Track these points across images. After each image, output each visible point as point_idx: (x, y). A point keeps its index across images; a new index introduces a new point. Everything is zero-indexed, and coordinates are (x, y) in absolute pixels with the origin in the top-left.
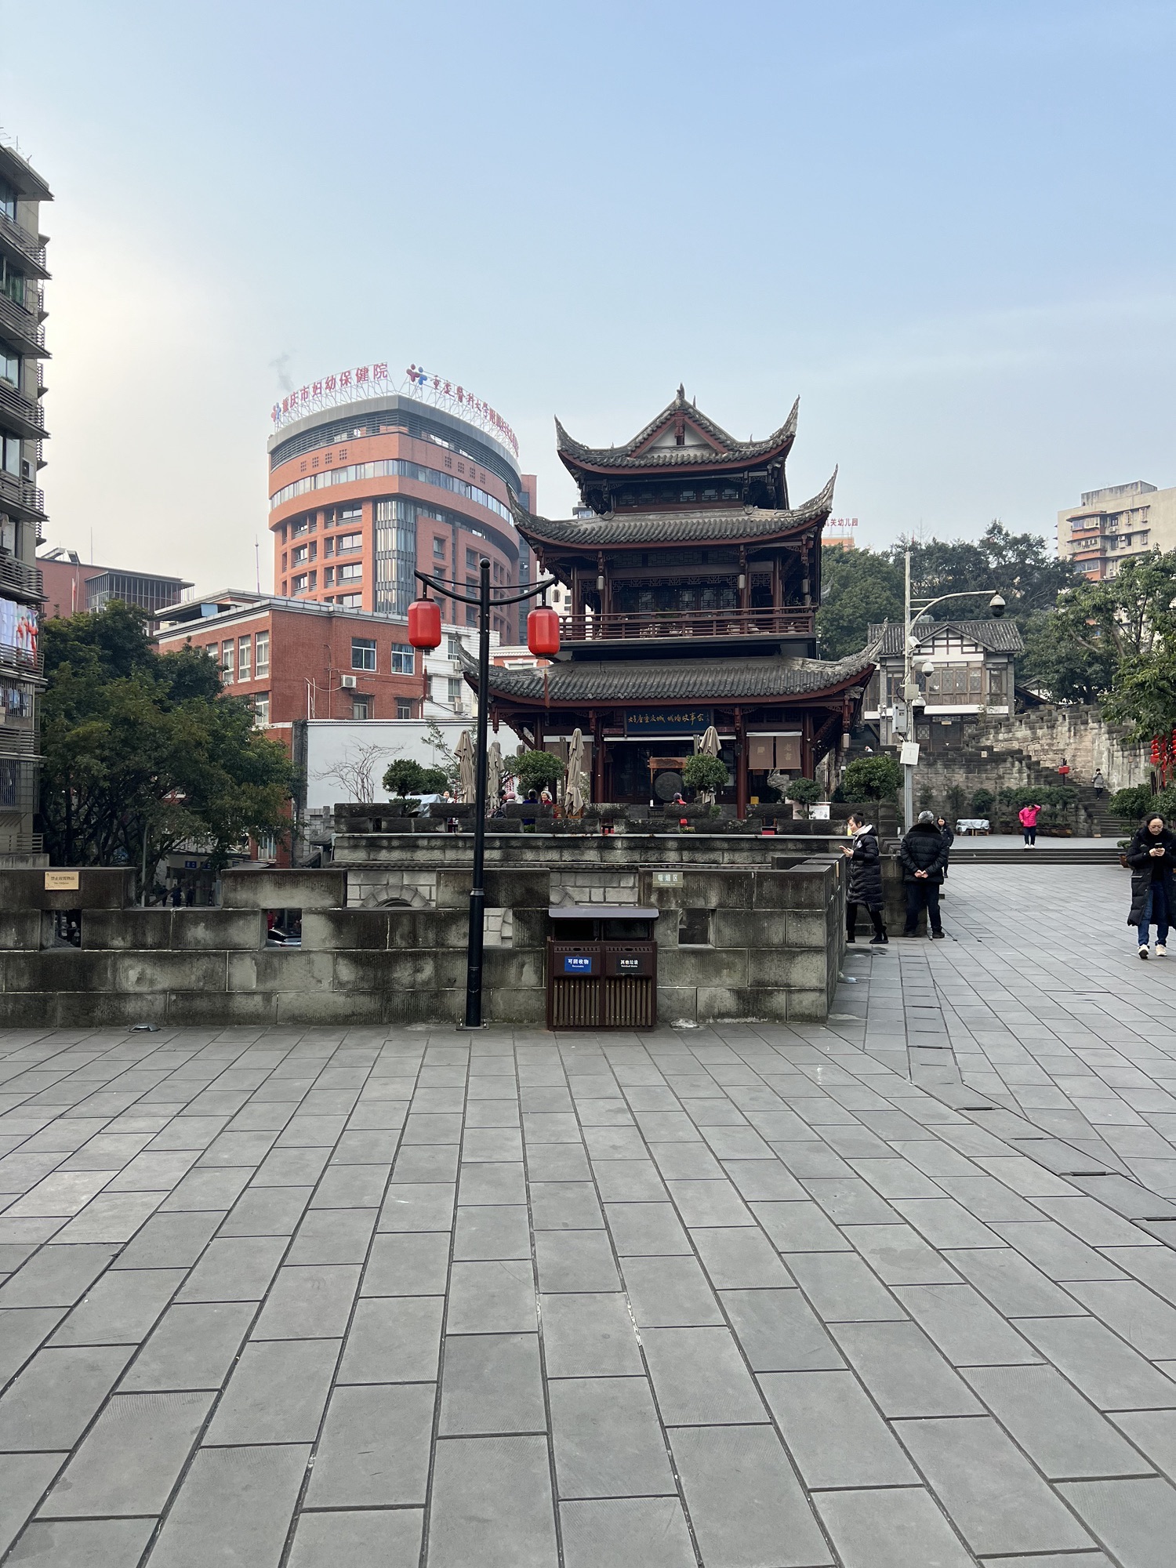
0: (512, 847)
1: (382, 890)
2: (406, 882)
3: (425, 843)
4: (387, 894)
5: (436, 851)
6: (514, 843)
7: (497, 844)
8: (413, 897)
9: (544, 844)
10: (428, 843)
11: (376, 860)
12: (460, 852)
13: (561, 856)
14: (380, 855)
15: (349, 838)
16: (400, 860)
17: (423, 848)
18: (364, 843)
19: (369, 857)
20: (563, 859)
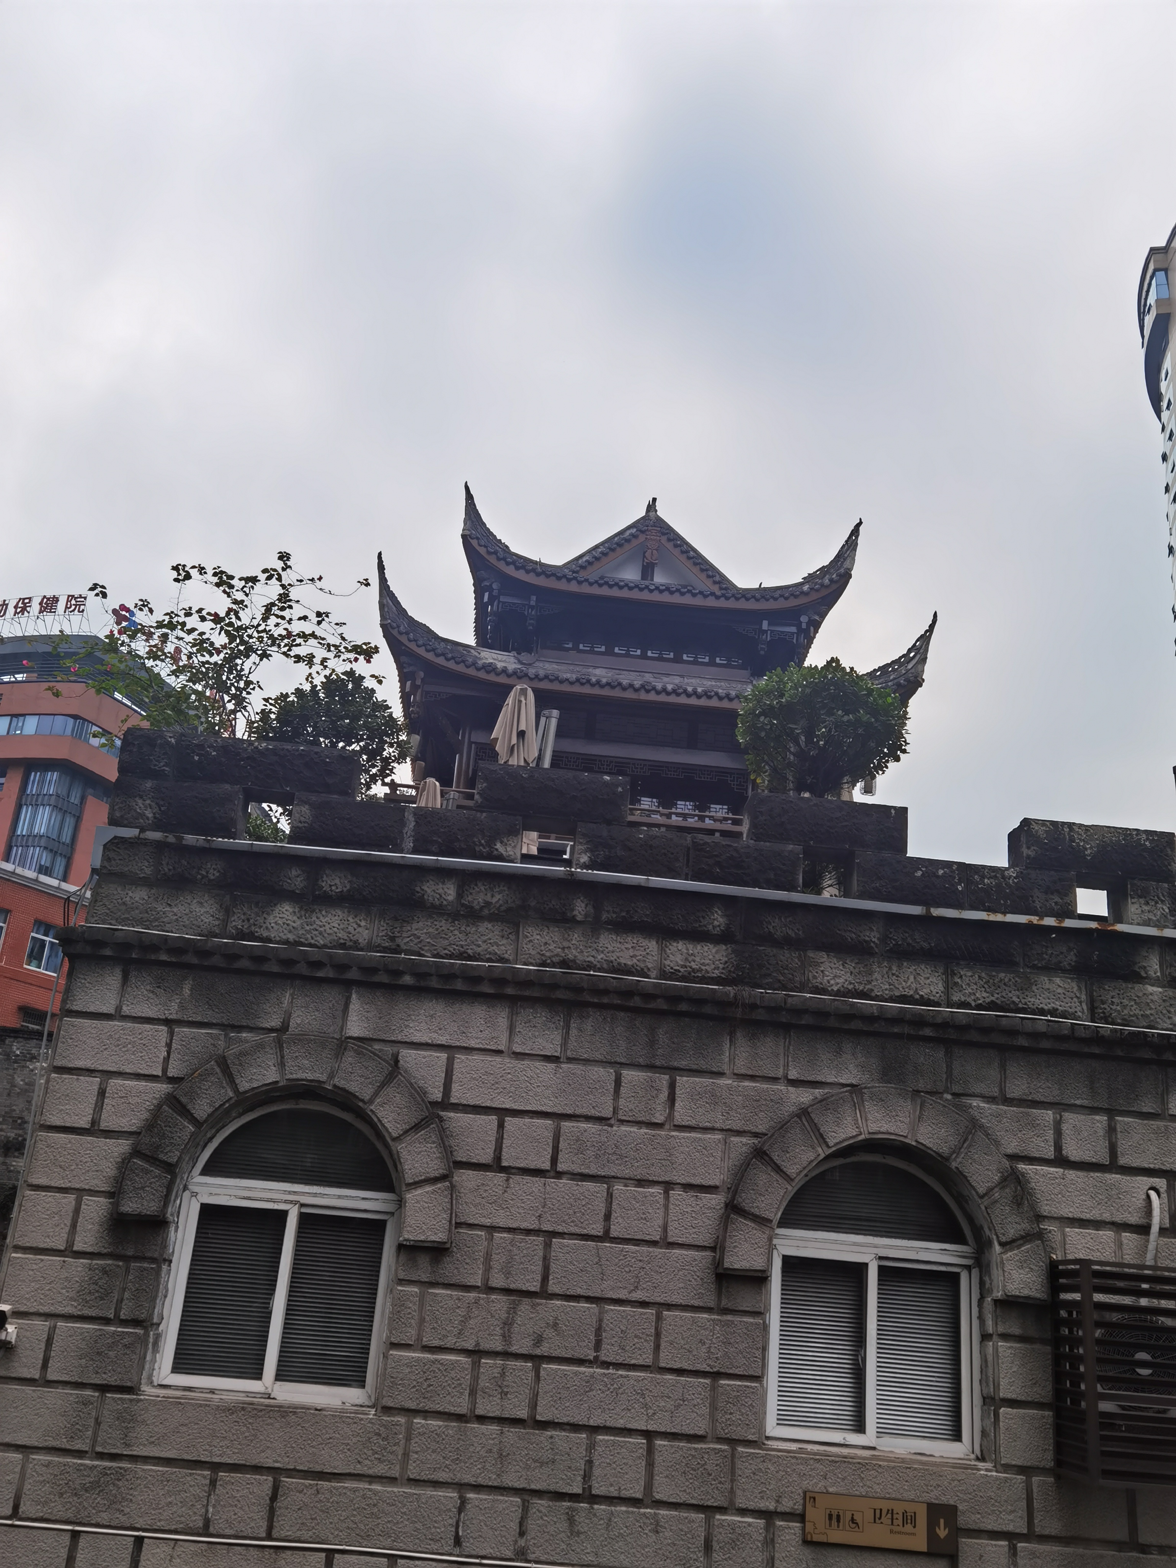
0: (770, 940)
1: (261, 1046)
2: (355, 1027)
3: (449, 892)
4: (282, 1065)
5: (485, 927)
6: (777, 926)
7: (718, 920)
8: (383, 1085)
9: (884, 939)
10: (460, 895)
11: (251, 937)
12: (576, 937)
13: (949, 986)
14: (271, 919)
15: (160, 846)
16: (343, 946)
17: (437, 910)
18: (213, 870)
19: (225, 922)
20: (956, 997)
